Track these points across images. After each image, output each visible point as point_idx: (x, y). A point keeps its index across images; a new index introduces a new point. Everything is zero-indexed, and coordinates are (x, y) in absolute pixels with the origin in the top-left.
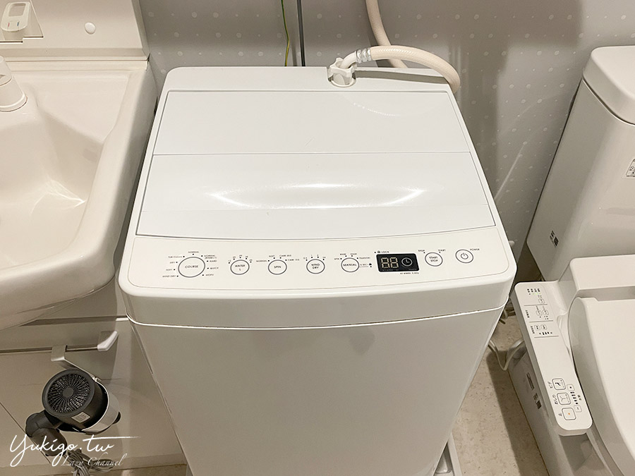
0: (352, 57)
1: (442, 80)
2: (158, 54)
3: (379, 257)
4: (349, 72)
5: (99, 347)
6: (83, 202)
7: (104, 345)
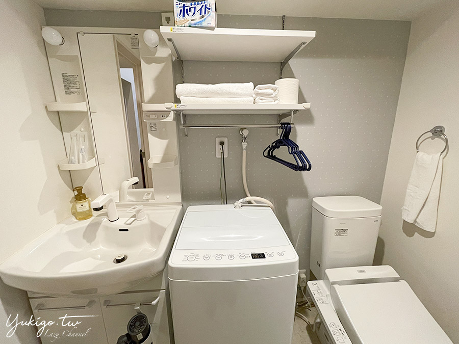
0: (241, 201)
1: (269, 207)
2: (185, 204)
3: (252, 254)
4: (240, 205)
5: (152, 303)
6: (155, 250)
7: (154, 302)
